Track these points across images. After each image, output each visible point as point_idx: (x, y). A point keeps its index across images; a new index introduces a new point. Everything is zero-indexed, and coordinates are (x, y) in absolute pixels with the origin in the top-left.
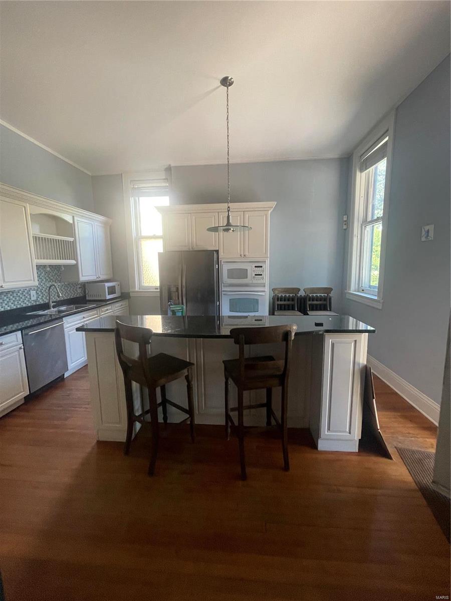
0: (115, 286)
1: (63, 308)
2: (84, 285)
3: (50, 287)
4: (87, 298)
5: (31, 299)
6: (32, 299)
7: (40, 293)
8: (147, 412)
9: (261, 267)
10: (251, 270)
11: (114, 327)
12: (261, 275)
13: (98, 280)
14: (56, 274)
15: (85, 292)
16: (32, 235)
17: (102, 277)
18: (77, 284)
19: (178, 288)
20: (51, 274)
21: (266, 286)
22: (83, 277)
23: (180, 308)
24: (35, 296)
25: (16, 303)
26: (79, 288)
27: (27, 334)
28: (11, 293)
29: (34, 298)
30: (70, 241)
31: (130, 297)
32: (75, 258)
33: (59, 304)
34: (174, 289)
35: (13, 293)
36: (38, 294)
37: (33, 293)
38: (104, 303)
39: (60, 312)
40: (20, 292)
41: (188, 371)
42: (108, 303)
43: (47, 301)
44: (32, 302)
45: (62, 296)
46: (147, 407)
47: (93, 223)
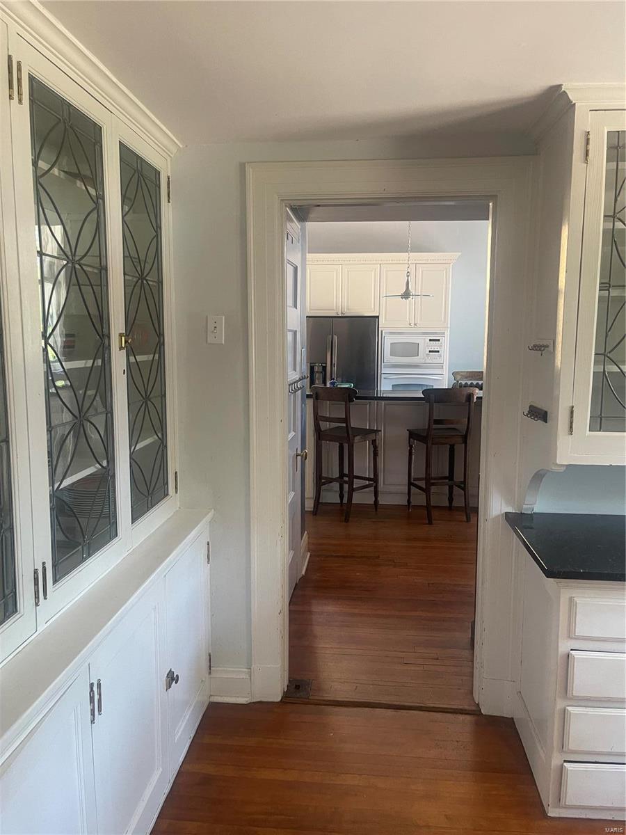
9: (439, 340)
10: (424, 344)
12: (438, 351)
19: (324, 368)
21: (444, 367)
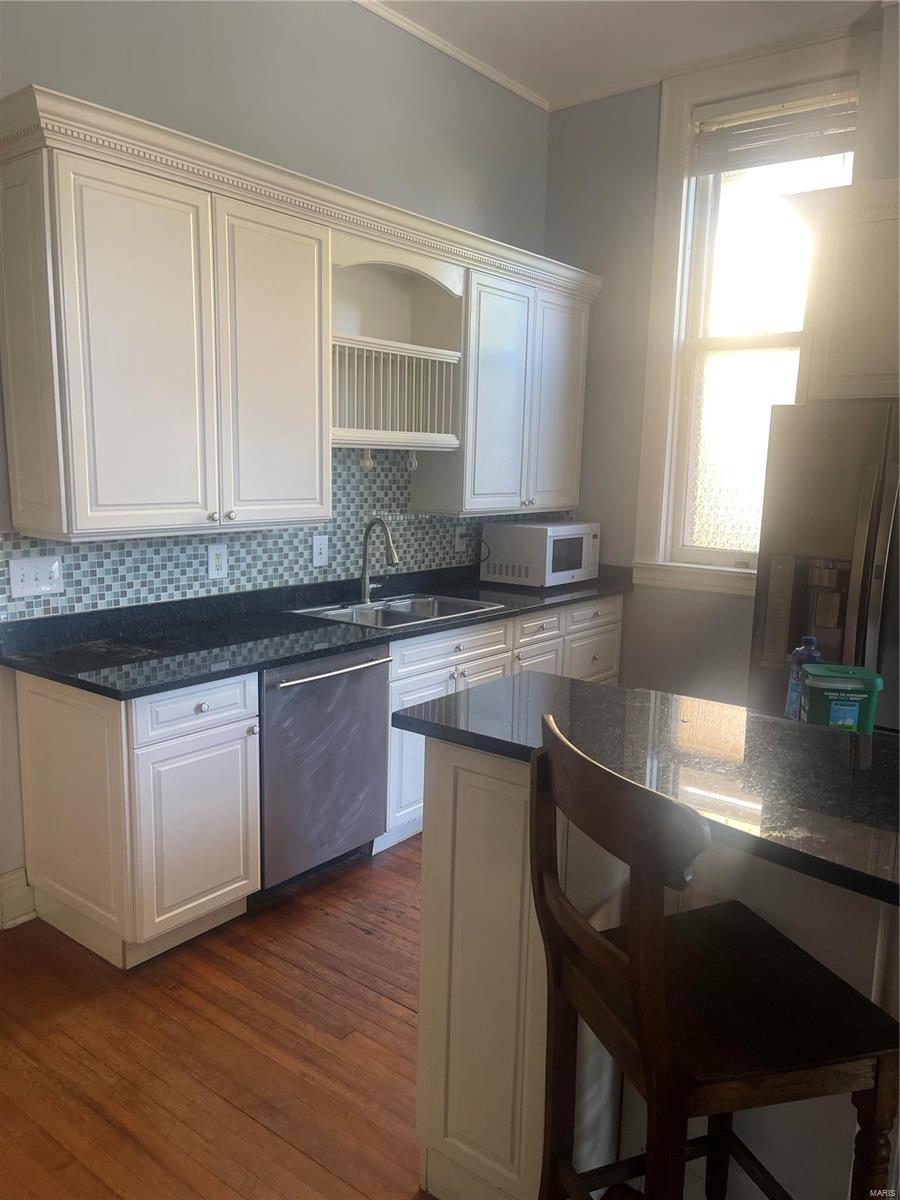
0: (580, 540)
1: (401, 604)
2: (480, 529)
3: (369, 527)
4: (484, 577)
5: (311, 561)
6: (316, 563)
7: (339, 545)
8: (635, 1166)
11: (535, 741)
13: (525, 510)
14: (395, 482)
15: (478, 555)
16: (331, 343)
17: (541, 503)
18: (455, 522)
19: (844, 577)
20: (378, 483)
22: (476, 500)
23: (859, 687)
24: (325, 551)
25: (270, 571)
26: (462, 536)
27: (273, 686)
28: (260, 539)
29: (321, 560)
30: (448, 364)
31: (631, 587)
32: (458, 429)
33: (392, 585)
34: (824, 577)
35: (265, 537)
36: (335, 546)
37: (320, 542)
38: (534, 602)
39: (389, 616)
40: (286, 537)
41: (877, 1068)
42: (548, 601)
43: (357, 575)
44: (316, 573)
45: (404, 560)
46: (637, 1144)
47: (530, 292)
